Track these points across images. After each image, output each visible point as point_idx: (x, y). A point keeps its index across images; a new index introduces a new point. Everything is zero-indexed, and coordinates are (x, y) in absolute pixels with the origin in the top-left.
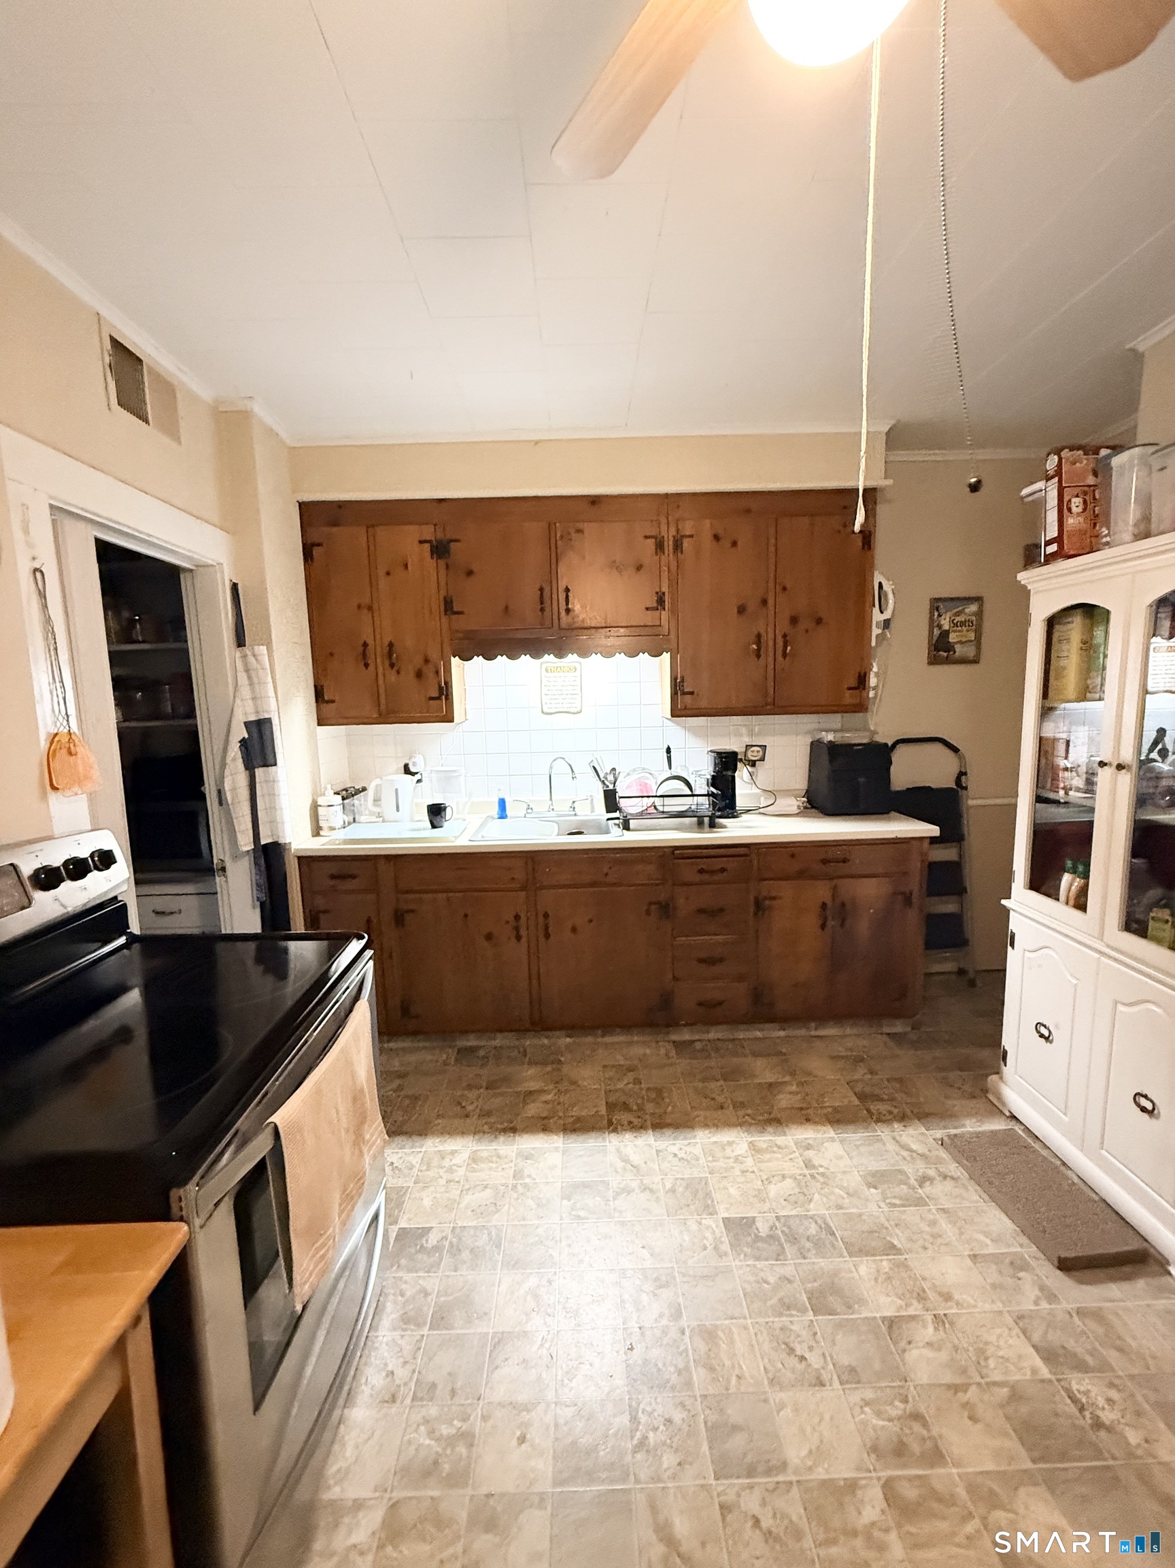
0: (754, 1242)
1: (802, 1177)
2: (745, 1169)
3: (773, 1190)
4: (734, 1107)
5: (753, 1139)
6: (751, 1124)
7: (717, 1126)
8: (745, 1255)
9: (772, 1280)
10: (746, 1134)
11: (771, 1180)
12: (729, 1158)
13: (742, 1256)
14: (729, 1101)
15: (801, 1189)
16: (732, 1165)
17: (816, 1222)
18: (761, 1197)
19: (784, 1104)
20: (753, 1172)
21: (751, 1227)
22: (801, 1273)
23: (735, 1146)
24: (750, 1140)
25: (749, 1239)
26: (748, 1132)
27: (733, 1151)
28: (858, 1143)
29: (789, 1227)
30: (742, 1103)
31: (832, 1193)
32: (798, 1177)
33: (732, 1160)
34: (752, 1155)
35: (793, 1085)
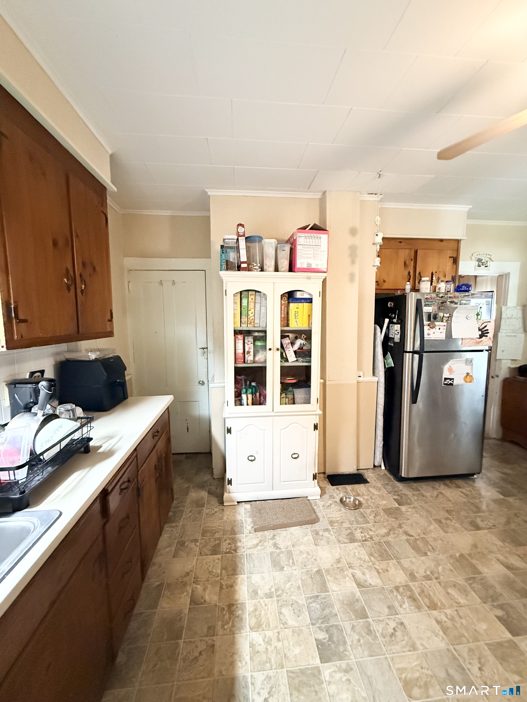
0: (334, 642)
1: (280, 602)
2: (276, 638)
3: (291, 622)
4: (214, 636)
5: (248, 627)
6: (233, 626)
7: (234, 654)
8: (345, 651)
9: (356, 637)
10: (242, 631)
11: (284, 622)
12: (267, 649)
13: (346, 652)
14: (206, 639)
15: (289, 605)
16: (273, 648)
17: (311, 603)
18: (297, 632)
19: (215, 598)
20: (278, 633)
21: (323, 643)
22: (347, 619)
23: (254, 642)
24: (248, 629)
25: (333, 646)
26: (240, 629)
27: (260, 645)
28: (252, 565)
29: (319, 618)
30: (209, 628)
31: (289, 589)
32: (280, 604)
33: (269, 647)
34: (263, 630)
35: (196, 588)
